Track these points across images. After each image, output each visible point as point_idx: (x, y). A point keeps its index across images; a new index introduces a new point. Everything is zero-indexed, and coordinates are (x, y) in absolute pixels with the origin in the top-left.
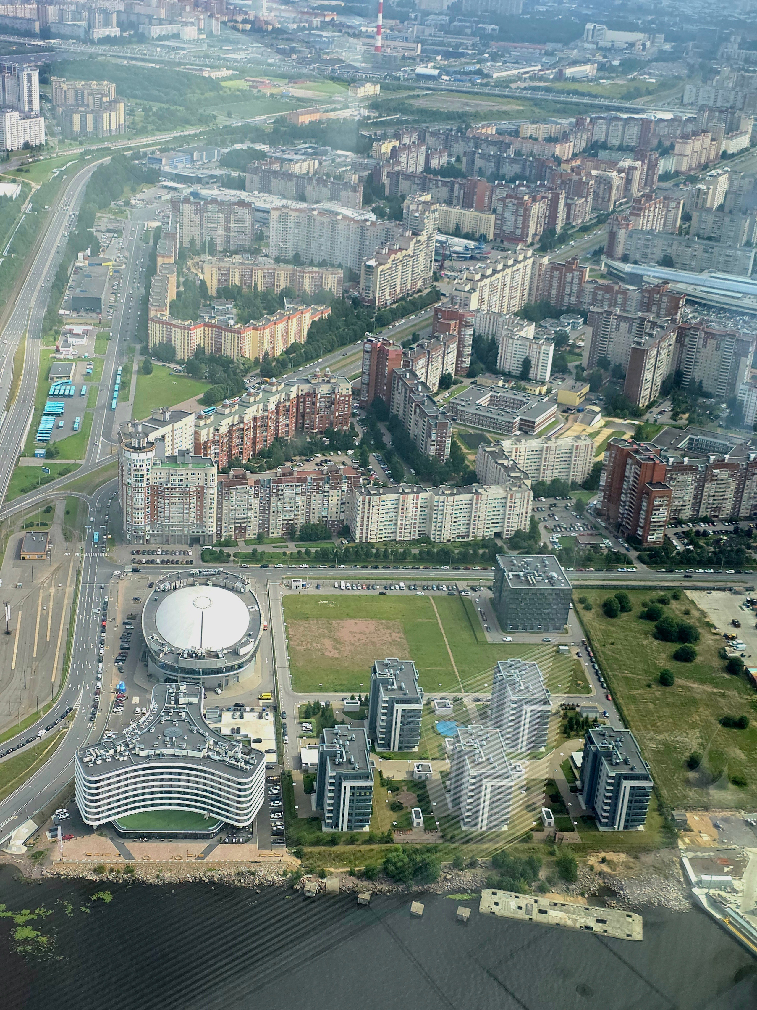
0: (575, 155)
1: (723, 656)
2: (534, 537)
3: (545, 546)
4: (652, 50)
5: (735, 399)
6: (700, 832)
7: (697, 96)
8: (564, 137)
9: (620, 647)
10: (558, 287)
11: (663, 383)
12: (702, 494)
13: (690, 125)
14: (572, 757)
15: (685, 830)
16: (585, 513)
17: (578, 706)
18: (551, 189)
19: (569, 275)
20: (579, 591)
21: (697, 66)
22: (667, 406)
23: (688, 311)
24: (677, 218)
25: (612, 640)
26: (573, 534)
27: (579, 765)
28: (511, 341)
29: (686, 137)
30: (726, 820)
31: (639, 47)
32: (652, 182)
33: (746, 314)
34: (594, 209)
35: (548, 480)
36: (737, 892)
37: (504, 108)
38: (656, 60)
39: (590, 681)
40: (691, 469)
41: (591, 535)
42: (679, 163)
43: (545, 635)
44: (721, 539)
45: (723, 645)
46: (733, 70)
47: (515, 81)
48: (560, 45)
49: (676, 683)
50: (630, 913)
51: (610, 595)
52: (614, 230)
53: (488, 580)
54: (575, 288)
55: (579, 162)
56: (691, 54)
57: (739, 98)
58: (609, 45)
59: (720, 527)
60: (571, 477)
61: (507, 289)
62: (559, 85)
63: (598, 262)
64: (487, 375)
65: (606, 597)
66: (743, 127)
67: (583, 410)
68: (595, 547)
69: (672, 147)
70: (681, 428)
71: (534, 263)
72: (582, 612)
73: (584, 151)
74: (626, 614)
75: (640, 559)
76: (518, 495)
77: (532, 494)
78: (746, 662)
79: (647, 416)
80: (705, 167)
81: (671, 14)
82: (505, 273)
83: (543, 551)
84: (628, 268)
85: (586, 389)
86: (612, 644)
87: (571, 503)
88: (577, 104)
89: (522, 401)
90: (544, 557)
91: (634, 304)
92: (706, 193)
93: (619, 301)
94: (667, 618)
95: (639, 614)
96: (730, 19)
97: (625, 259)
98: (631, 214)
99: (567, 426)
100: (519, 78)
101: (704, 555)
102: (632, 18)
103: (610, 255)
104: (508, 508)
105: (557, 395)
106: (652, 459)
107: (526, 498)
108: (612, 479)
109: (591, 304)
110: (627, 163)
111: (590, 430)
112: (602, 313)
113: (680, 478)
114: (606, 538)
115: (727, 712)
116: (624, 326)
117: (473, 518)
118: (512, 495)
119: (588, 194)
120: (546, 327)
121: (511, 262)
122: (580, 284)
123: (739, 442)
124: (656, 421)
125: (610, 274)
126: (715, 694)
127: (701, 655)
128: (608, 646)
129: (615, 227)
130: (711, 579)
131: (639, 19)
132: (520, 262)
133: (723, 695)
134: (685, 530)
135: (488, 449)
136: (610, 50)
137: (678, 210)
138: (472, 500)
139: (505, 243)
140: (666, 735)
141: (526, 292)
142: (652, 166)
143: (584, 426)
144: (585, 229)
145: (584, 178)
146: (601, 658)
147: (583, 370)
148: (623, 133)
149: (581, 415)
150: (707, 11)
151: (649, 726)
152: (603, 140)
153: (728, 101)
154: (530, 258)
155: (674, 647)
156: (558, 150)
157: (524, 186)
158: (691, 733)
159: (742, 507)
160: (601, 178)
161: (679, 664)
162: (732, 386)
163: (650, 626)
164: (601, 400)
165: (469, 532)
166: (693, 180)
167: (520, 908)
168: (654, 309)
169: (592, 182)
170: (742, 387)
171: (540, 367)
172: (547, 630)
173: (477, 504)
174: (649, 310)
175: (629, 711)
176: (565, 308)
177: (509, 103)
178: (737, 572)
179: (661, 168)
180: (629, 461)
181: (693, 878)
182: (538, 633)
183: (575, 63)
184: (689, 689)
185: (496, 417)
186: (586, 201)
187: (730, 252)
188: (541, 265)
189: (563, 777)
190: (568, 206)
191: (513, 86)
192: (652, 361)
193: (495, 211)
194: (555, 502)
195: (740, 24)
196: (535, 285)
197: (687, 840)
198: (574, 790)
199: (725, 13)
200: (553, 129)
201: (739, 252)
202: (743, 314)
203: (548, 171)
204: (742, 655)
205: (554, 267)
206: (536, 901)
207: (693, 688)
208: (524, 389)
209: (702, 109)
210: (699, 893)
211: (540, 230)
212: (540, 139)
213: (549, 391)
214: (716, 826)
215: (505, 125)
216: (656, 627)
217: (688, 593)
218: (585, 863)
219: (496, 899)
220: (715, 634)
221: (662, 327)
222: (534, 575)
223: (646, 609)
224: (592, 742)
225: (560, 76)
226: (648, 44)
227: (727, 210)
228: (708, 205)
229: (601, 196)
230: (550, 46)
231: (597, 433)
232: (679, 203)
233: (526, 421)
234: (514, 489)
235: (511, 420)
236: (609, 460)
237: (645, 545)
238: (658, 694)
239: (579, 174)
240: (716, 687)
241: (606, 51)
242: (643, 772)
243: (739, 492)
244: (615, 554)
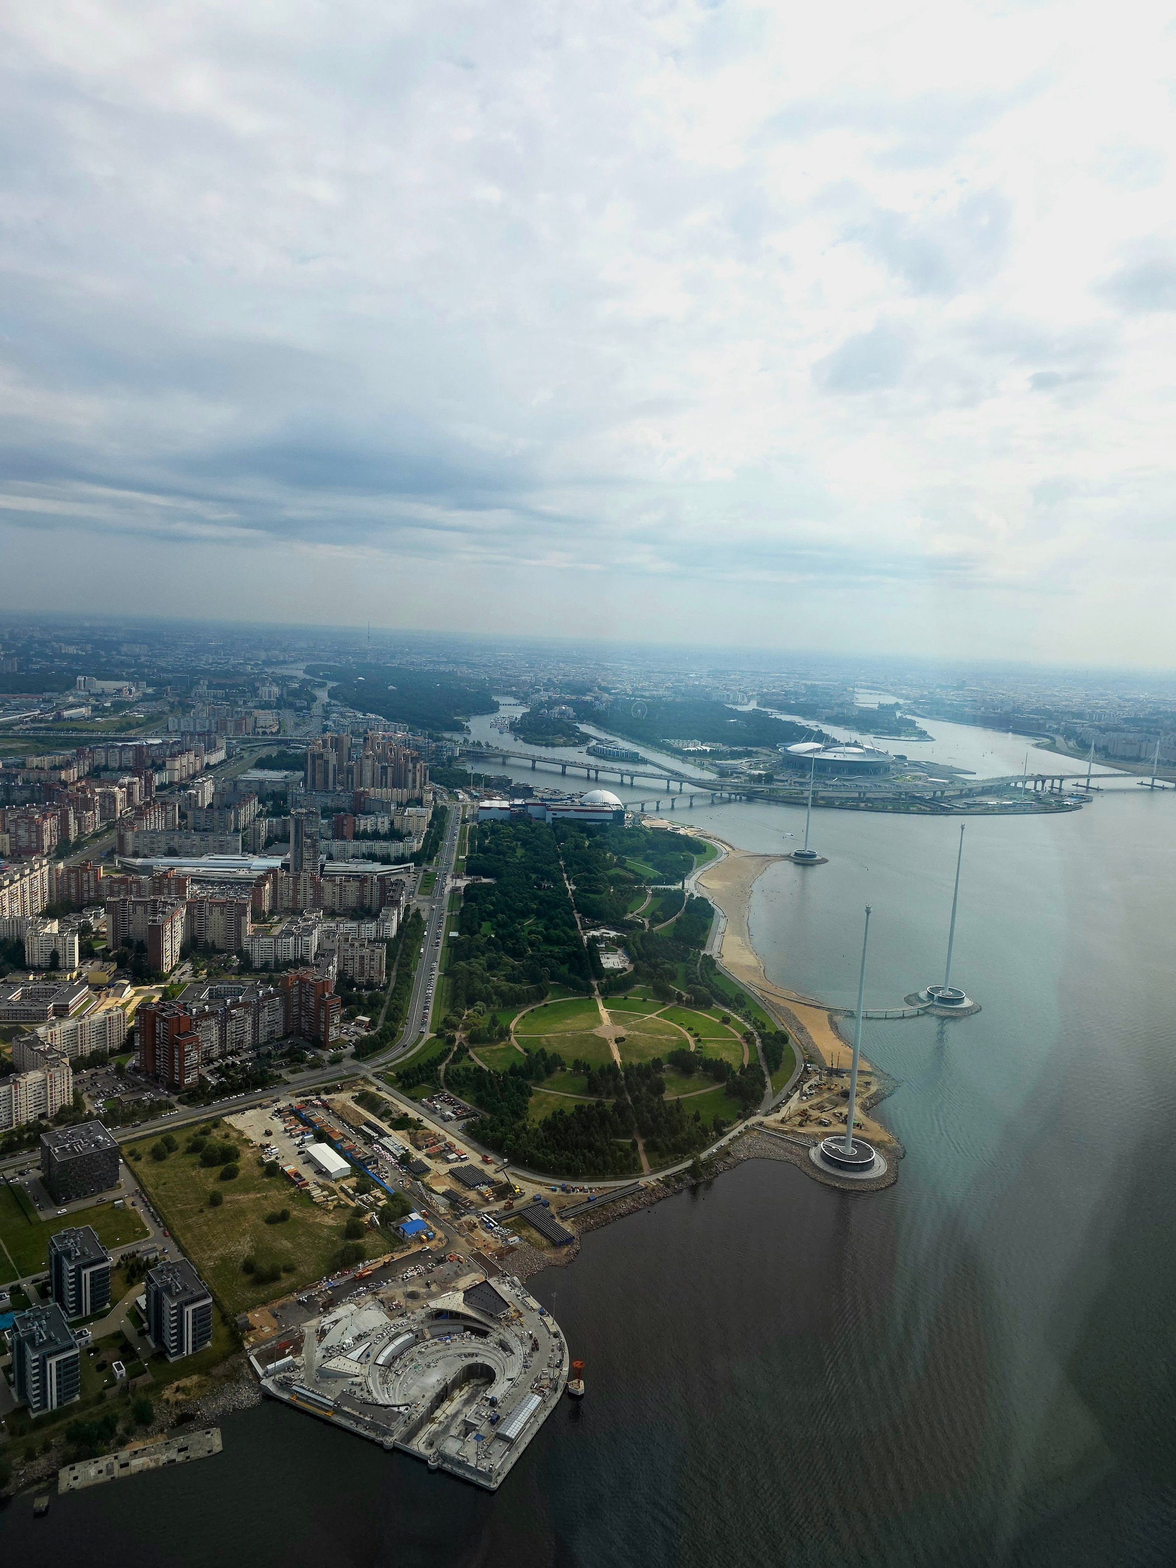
0: (80, 779)
1: (261, 1163)
2: (78, 1108)
3: (90, 1113)
4: (136, 694)
5: (241, 950)
6: (261, 1327)
7: (179, 726)
8: (67, 765)
9: (172, 1185)
10: (77, 886)
11: (181, 949)
12: (226, 1032)
13: (177, 747)
14: (137, 1302)
15: (249, 1330)
16: (126, 1073)
17: (138, 1252)
18: (60, 807)
19: (85, 875)
20: (128, 1145)
21: (176, 703)
22: (187, 966)
23: (196, 887)
24: (175, 818)
25: (163, 1181)
26: (117, 1095)
27: (144, 1307)
28: (36, 939)
29: (173, 756)
30: (282, 1307)
31: (125, 693)
32: (151, 793)
33: (243, 883)
34: (102, 819)
35: (87, 1053)
36: (299, 1368)
37: (9, 746)
38: (142, 701)
39: (147, 1224)
40: (213, 1014)
41: (133, 1091)
42: (172, 776)
43: (99, 1196)
44: (247, 1066)
45: (260, 1154)
46: (204, 704)
47: (17, 724)
48: (56, 694)
49: (224, 1200)
50: (209, 1430)
51: (158, 1140)
52: (122, 833)
53: (36, 1161)
54: (92, 884)
55: (84, 783)
56: (170, 694)
57: (213, 724)
58: (100, 691)
59: (245, 1056)
60: (109, 1046)
61: (27, 895)
62: (59, 725)
63: (112, 861)
64: (17, 973)
65: (154, 1144)
66: (219, 745)
67: (113, 986)
68: (138, 1102)
69: (164, 764)
70: (201, 982)
71: (50, 869)
72: (132, 1164)
73: (88, 774)
74: (174, 1153)
75: (181, 1102)
76: (57, 1074)
77: (71, 1070)
78: (281, 1163)
79: (172, 978)
80: (194, 777)
81: (149, 667)
82: (23, 881)
83: (90, 1117)
84: (139, 861)
85: (114, 966)
86: (164, 1184)
87: (111, 1068)
88: (78, 739)
89: (53, 989)
90: (89, 1124)
91: (147, 890)
92: (196, 796)
93: (134, 889)
94: (209, 1146)
95: (184, 1150)
96: (197, 668)
97: (136, 855)
98: (135, 819)
99: (100, 1002)
100: (21, 722)
101: (234, 1083)
102: (116, 671)
103: (122, 854)
104: (49, 1088)
105: (87, 977)
106: (177, 1014)
107: (66, 1075)
108: (145, 1038)
109: (108, 896)
110: (126, 780)
111: (122, 1001)
112: (118, 902)
113: (204, 1024)
114: (147, 1091)
115: (270, 1210)
116: (140, 909)
117: (14, 1107)
118: (51, 1076)
119: (95, 807)
120: (70, 921)
121: (27, 871)
122: (96, 881)
123: (250, 983)
124: (179, 981)
125: (125, 868)
126: (258, 1199)
127: (243, 1169)
128: (161, 1187)
129: (122, 830)
130: (244, 1101)
131: (123, 671)
132: (36, 871)
133: (266, 1198)
134: (216, 1066)
135: (22, 1040)
136: (101, 695)
137: (175, 812)
138: (10, 1090)
139: (22, 856)
140: (221, 1249)
141: (46, 895)
142: (149, 780)
143: (117, 999)
144: (96, 835)
145: (89, 796)
146: (155, 1200)
147: (110, 951)
148: (121, 757)
149: (112, 990)
150: (179, 664)
151: (205, 1247)
152: (104, 764)
153: (205, 727)
154: (45, 866)
155: (218, 1170)
156: (63, 775)
157: (34, 807)
158: (242, 1241)
159: (260, 1035)
160: (105, 793)
161: (226, 1184)
162: (239, 940)
163: (196, 1158)
164: (129, 973)
165: (12, 1121)
166: (185, 787)
167: (100, 1472)
168: (166, 891)
169: (97, 798)
170: (245, 940)
171: (68, 956)
172: (100, 1191)
173: (16, 1093)
174: (161, 893)
175: (187, 1239)
176: (86, 902)
177: (14, 742)
178: (264, 1090)
179: (157, 781)
180: (158, 1019)
181: (260, 1371)
182: (92, 1196)
183: (72, 706)
184: (237, 1202)
185: (30, 1008)
186: (94, 813)
187: (222, 838)
188: (57, 870)
189: (130, 1325)
190: (79, 819)
191: (16, 728)
192: (168, 933)
193: (8, 831)
194: (96, 1071)
195: (205, 672)
196: (55, 887)
197: (251, 1339)
198: (142, 1333)
199: (193, 664)
200: (58, 759)
201: (229, 838)
202: (240, 883)
203: (56, 793)
204: (277, 1158)
205: (69, 870)
206: (116, 1458)
207: (240, 1200)
208: (54, 978)
209: (183, 734)
210: (267, 1383)
211: (55, 841)
212: (46, 768)
213: (79, 975)
214: (275, 1316)
215: (11, 760)
216: (201, 1157)
217: (226, 1119)
218: (160, 1400)
219: (75, 1473)
220: (252, 1147)
221: (172, 905)
222: (80, 1144)
223: (190, 1144)
224: (152, 1282)
225: (59, 718)
226: (134, 689)
227: (215, 807)
228: (200, 805)
229: (107, 807)
230: (47, 695)
231: (129, 1002)
232: (175, 806)
233: (59, 1006)
234: (52, 1070)
235: (45, 1008)
236: (140, 1023)
237: (183, 1088)
238: (210, 1216)
239: (84, 792)
240: (259, 1193)
241: (97, 696)
242: (202, 1291)
243: (255, 1025)
244: (158, 1102)
